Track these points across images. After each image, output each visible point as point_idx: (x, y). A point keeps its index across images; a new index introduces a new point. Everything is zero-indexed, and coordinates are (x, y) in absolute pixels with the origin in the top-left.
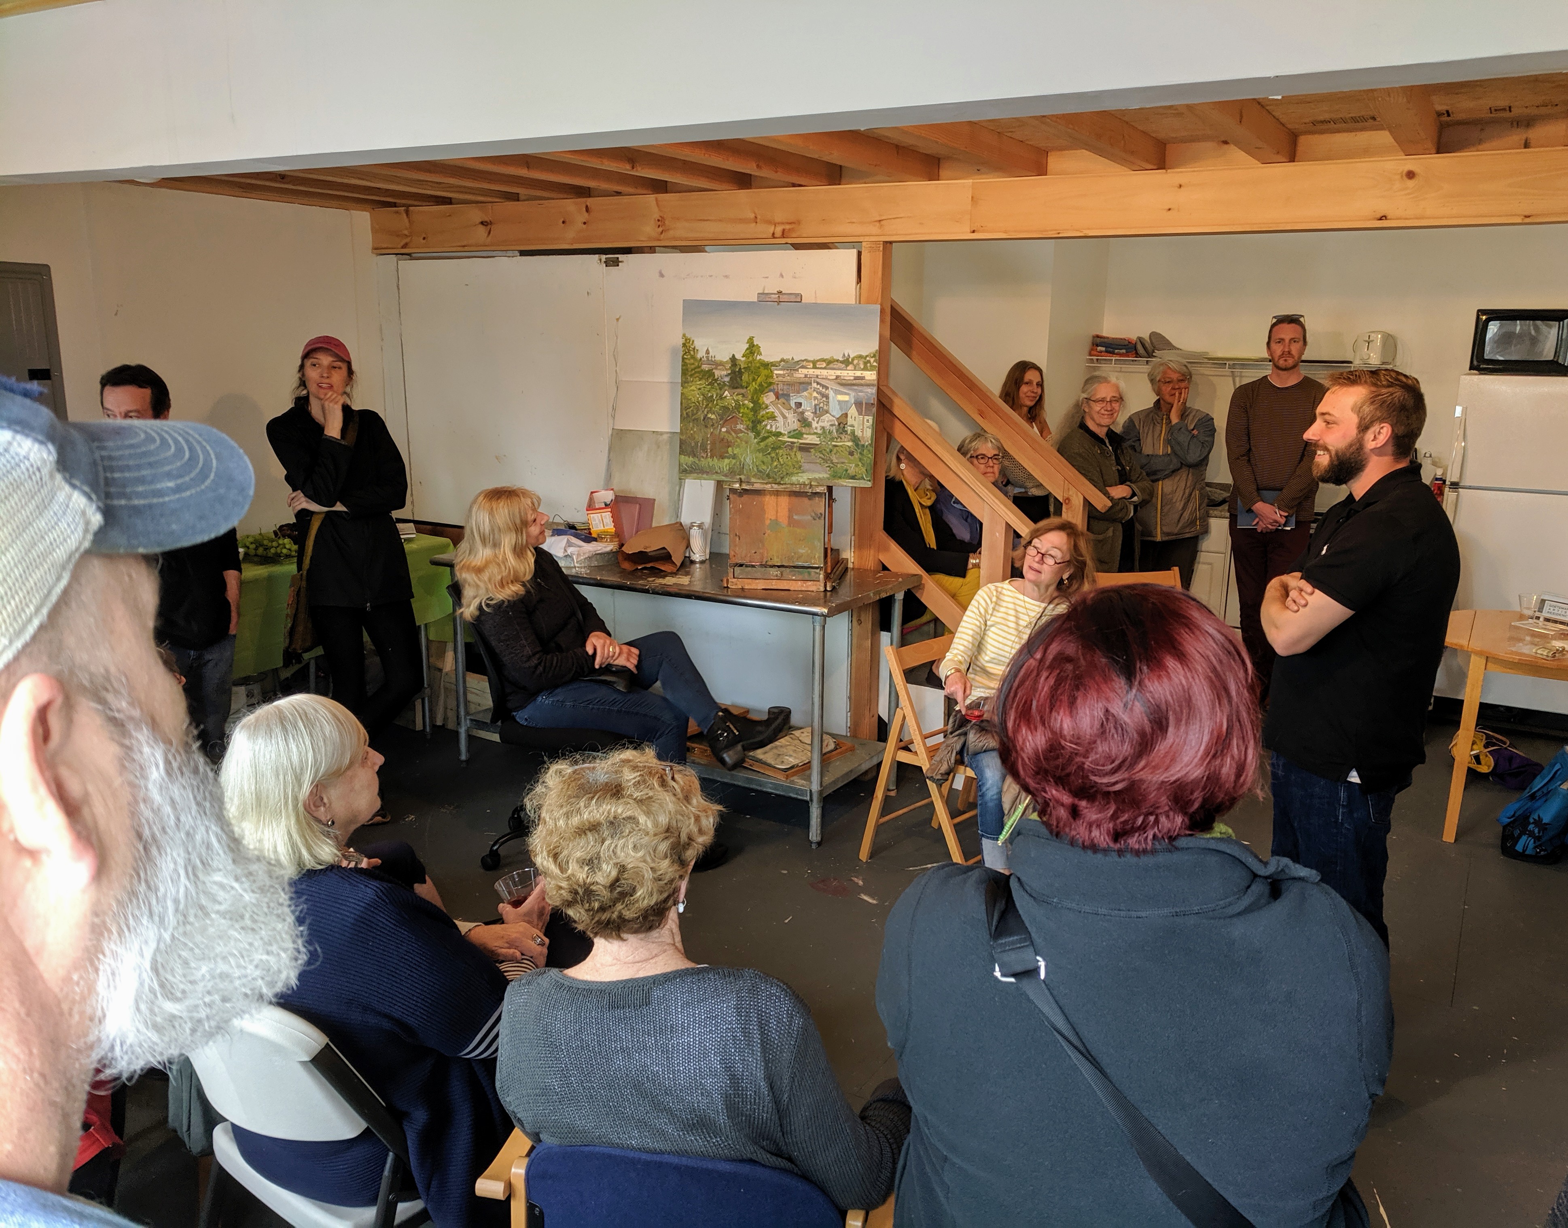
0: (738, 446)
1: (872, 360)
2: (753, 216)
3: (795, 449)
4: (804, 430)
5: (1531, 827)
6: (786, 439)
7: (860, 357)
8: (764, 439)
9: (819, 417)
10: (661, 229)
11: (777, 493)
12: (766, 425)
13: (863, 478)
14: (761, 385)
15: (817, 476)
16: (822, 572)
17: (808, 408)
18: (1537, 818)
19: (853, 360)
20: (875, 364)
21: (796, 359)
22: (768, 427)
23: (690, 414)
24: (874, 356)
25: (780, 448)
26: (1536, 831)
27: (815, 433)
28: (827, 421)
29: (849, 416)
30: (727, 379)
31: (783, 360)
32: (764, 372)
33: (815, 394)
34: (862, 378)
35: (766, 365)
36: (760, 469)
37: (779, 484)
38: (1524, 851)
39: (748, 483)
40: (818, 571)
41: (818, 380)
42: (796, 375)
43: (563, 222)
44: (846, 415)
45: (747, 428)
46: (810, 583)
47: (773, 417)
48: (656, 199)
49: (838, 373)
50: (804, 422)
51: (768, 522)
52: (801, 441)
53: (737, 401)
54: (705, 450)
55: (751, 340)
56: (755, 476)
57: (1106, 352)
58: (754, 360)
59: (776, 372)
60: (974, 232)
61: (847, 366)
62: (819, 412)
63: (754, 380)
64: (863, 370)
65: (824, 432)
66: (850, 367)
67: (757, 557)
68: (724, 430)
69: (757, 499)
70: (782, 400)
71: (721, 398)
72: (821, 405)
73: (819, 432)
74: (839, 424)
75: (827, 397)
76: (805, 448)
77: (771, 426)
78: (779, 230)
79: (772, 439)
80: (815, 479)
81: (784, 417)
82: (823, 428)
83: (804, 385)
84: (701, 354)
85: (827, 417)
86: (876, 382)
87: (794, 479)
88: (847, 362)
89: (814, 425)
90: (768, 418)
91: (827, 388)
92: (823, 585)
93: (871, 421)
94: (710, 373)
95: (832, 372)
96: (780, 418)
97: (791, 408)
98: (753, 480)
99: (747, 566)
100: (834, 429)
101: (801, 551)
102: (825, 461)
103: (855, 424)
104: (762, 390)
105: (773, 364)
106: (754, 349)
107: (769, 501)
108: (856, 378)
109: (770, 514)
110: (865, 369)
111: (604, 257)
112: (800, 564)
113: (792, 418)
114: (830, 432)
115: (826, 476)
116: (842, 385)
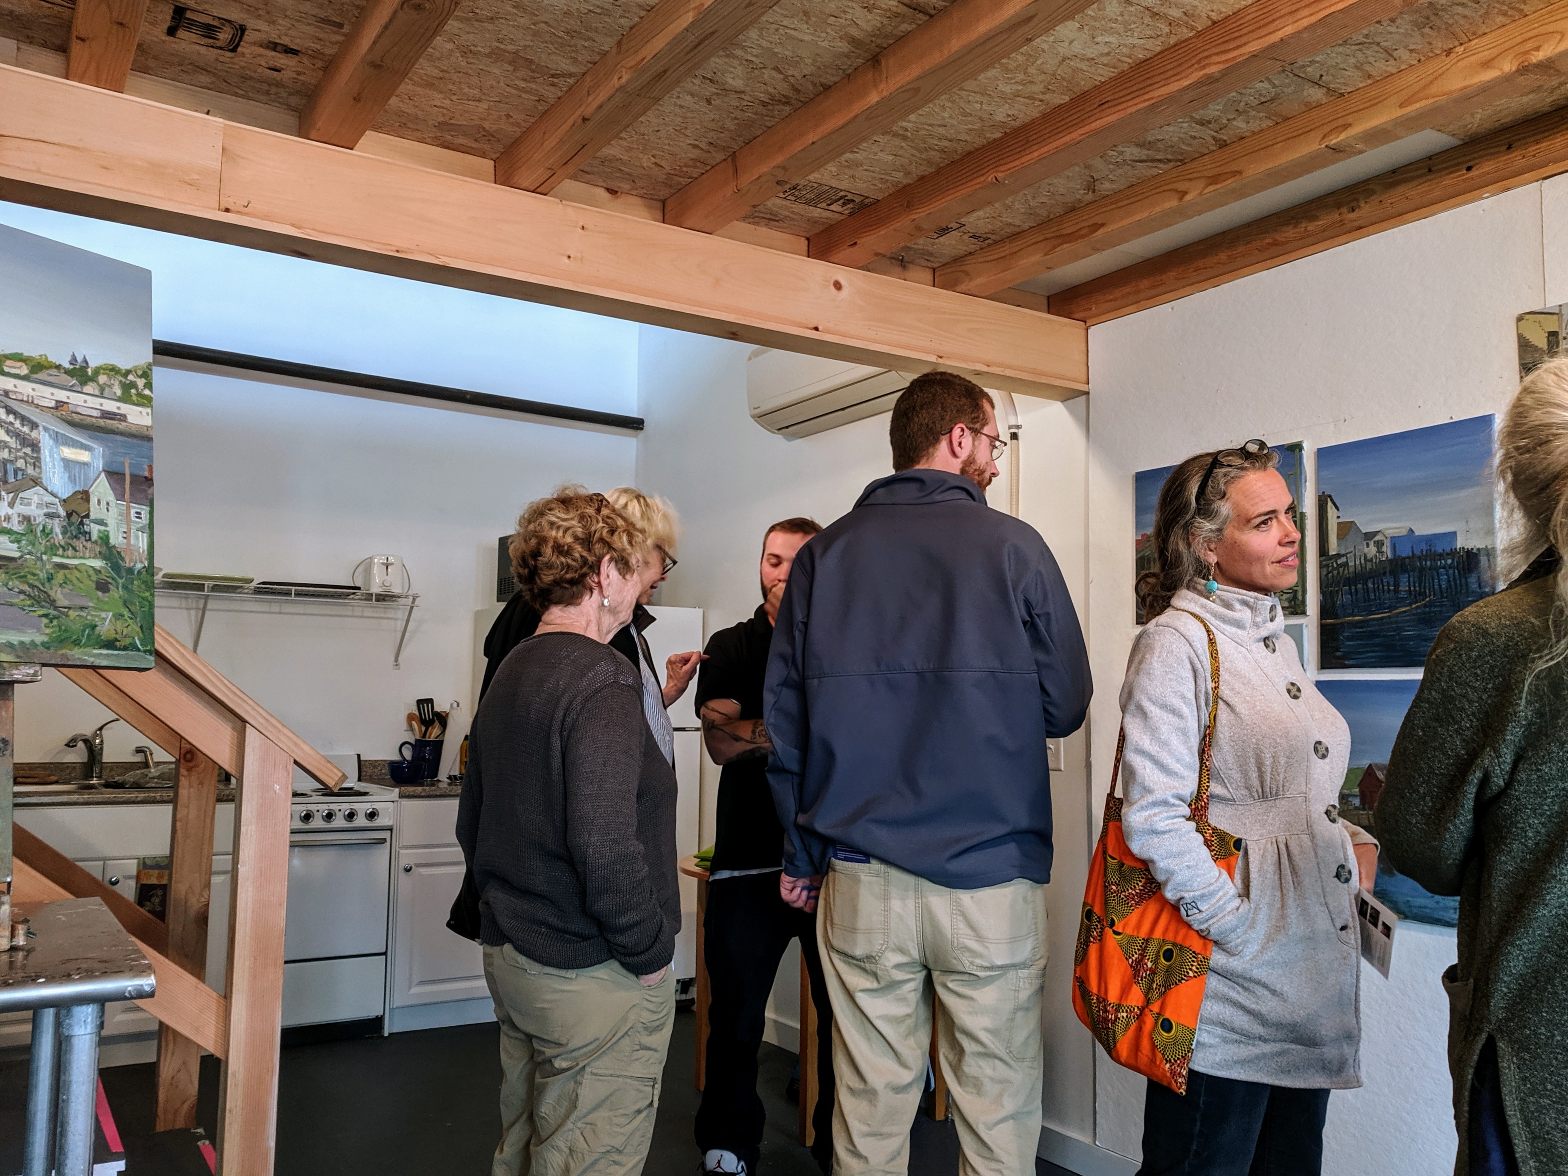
1: (140, 382)
7: (113, 370)
9: (17, 491)
13: (133, 647)
15: (15, 637)
19: (97, 371)
20: (147, 392)
24: (145, 375)
27: (7, 531)
28: (37, 505)
29: (94, 500)
34: (123, 418)
41: (9, 403)
44: (85, 496)
49: (62, 395)
60: (227, 210)
61: (83, 383)
62: (14, 479)
64: (119, 400)
65: (31, 530)
66: (89, 388)
72: (20, 464)
73: (16, 527)
74: (69, 515)
75: (35, 446)
80: (10, 646)
82: (27, 519)
85: (34, 495)
86: (149, 433)
88: (80, 375)
91: (34, 426)
93: (147, 517)
95: (46, 391)
100: (56, 525)
102: (39, 601)
103: (112, 518)
108: (107, 415)
110: (125, 398)
114: (47, 533)
115: (39, 639)
116: (72, 424)
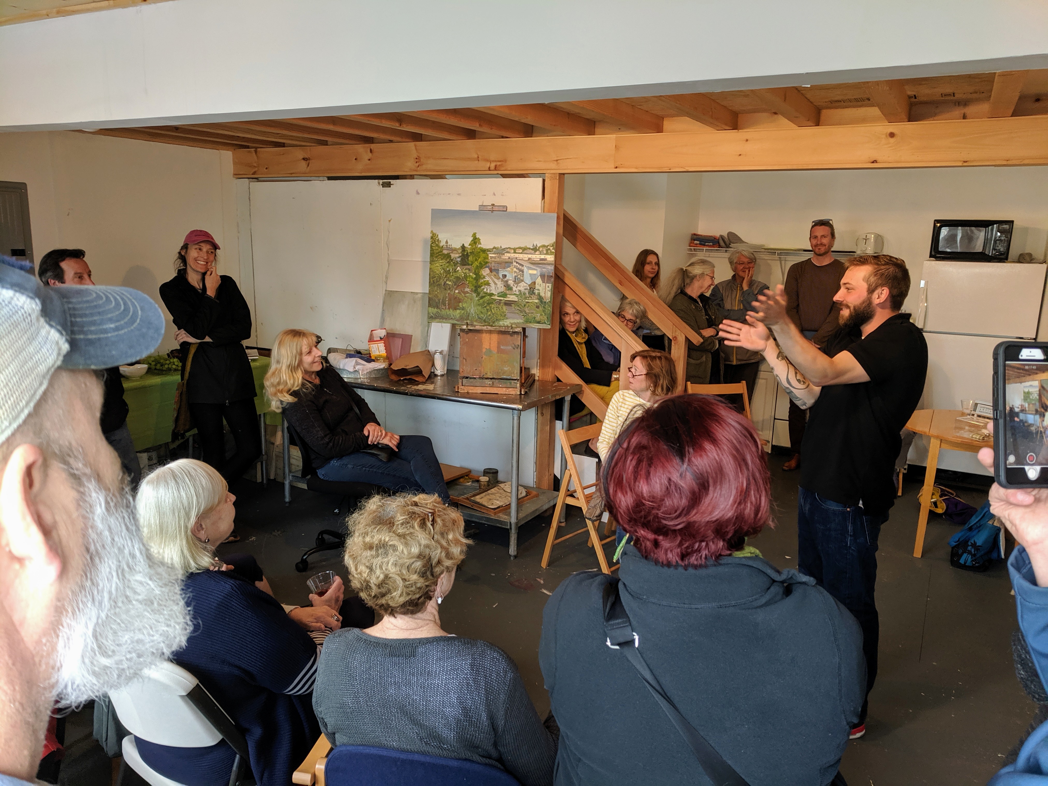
0: (466, 302)
1: (551, 248)
2: (476, 156)
3: (502, 304)
4: (508, 292)
5: (969, 548)
6: (496, 297)
7: (544, 246)
8: (482, 297)
9: (518, 284)
10: (417, 164)
11: (490, 332)
12: (484, 289)
13: (545, 323)
14: (480, 263)
15: (516, 321)
16: (518, 383)
17: (510, 278)
18: (973, 542)
19: (539, 248)
20: (553, 251)
21: (503, 247)
22: (485, 290)
23: (435, 281)
24: (553, 246)
25: (492, 303)
26: (973, 550)
27: (515, 294)
28: (522, 287)
29: (537, 284)
30: (459, 260)
31: (494, 248)
32: (482, 255)
33: (515, 270)
34: (545, 260)
35: (484, 251)
36: (480, 316)
37: (492, 326)
38: (965, 563)
39: (472, 325)
40: (516, 381)
41: (517, 261)
42: (503, 257)
43: (356, 159)
44: (535, 283)
45: (472, 291)
46: (511, 389)
47: (488, 284)
48: (415, 146)
49: (530, 256)
50: (508, 287)
51: (484, 350)
52: (506, 299)
53: (464, 273)
54: (445, 305)
55: (474, 235)
56: (476, 321)
57: (700, 244)
58: (476, 247)
59: (490, 255)
60: (616, 168)
61: (535, 252)
62: (518, 281)
63: (476, 260)
64: (545, 254)
65: (521, 293)
66: (537, 253)
67: (477, 372)
68: (457, 291)
69: (477, 336)
70: (494, 273)
71: (455, 271)
72: (519, 276)
73: (518, 293)
74: (530, 289)
75: (523, 271)
76: (508, 304)
77: (486, 289)
78: (493, 166)
79: (488, 298)
80: (515, 323)
81: (495, 284)
82: (520, 291)
83: (508, 263)
84: (443, 243)
85: (522, 284)
86: (554, 262)
87: (501, 323)
88: (535, 249)
89: (514, 289)
90: (485, 285)
91: (523, 266)
92: (519, 390)
93: (550, 287)
94: (448, 256)
95: (526, 256)
96: (492, 285)
97: (499, 278)
98: (475, 323)
99: (471, 378)
100: (527, 292)
101: (505, 369)
102: (521, 312)
103: (540, 288)
104: (481, 266)
105: (488, 250)
106: (476, 240)
107: (485, 336)
108: (541, 260)
109: (486, 345)
110: (547, 254)
111: (381, 181)
112: (505, 377)
113: (500, 284)
114: (525, 294)
115: (521, 321)
116: (532, 264)
